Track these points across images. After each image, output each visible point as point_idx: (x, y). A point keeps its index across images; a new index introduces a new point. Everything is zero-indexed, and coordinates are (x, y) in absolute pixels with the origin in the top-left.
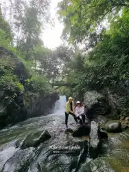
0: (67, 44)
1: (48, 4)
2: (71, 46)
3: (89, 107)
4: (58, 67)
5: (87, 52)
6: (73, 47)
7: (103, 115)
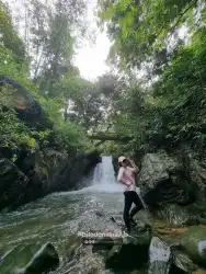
0: (116, 72)
1: (84, 6)
2: (123, 74)
3: (151, 186)
4: (101, 109)
5: (150, 84)
6: (126, 76)
7: (180, 204)
